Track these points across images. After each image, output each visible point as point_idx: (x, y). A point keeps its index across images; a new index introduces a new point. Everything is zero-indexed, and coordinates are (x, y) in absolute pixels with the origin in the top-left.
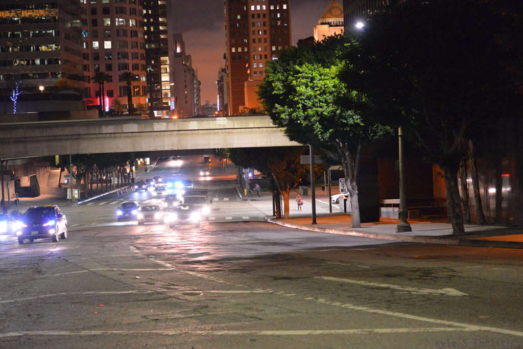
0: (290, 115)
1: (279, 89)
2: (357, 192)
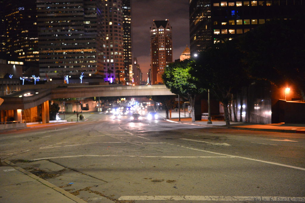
0: (172, 84)
1: (169, 76)
2: (194, 110)
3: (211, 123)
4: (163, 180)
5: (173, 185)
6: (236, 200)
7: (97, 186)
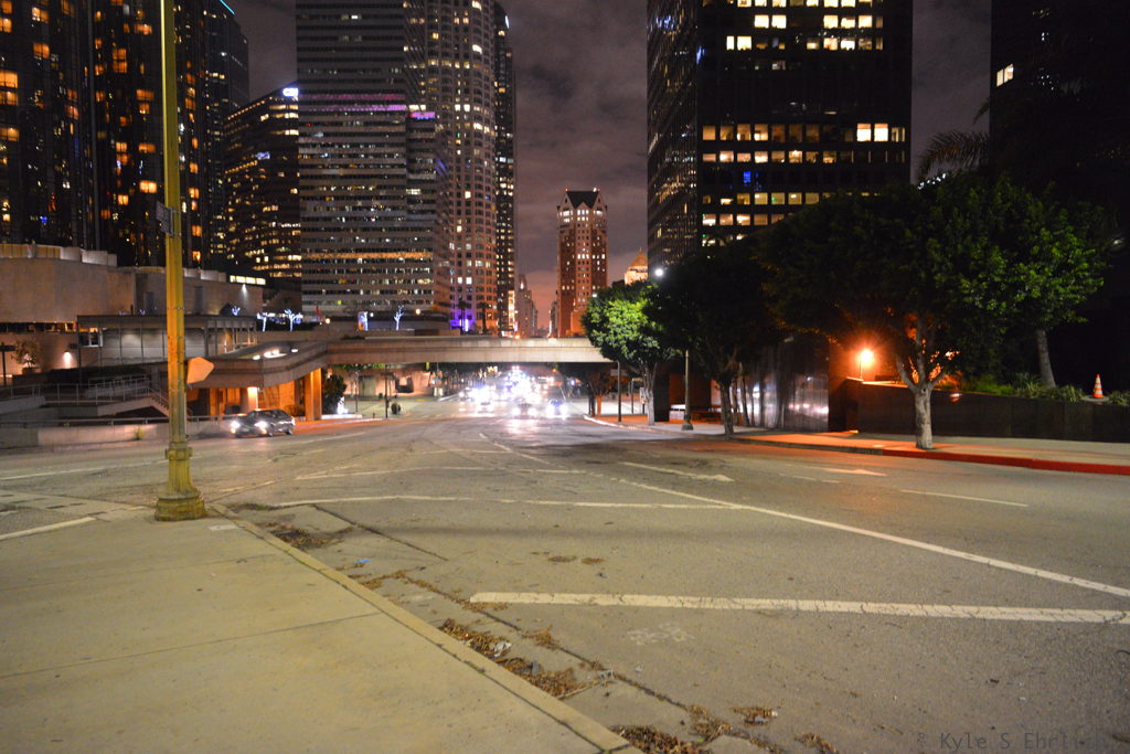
0: (604, 338)
1: (596, 319)
2: (653, 398)
3: (692, 428)
4: (575, 558)
5: (596, 568)
6: (741, 607)
7: (423, 568)
